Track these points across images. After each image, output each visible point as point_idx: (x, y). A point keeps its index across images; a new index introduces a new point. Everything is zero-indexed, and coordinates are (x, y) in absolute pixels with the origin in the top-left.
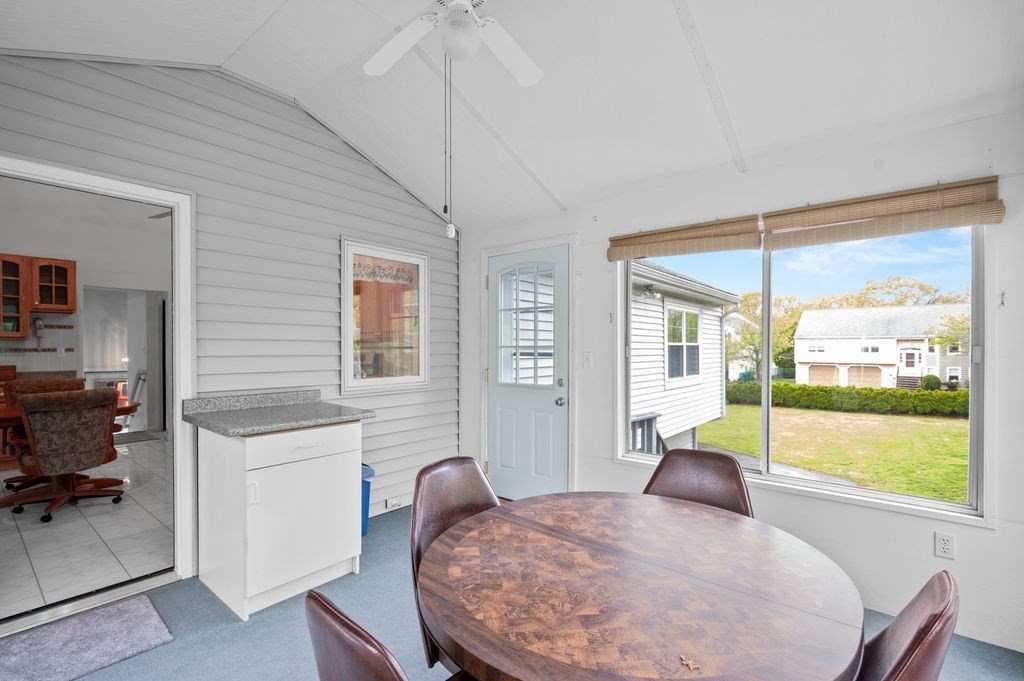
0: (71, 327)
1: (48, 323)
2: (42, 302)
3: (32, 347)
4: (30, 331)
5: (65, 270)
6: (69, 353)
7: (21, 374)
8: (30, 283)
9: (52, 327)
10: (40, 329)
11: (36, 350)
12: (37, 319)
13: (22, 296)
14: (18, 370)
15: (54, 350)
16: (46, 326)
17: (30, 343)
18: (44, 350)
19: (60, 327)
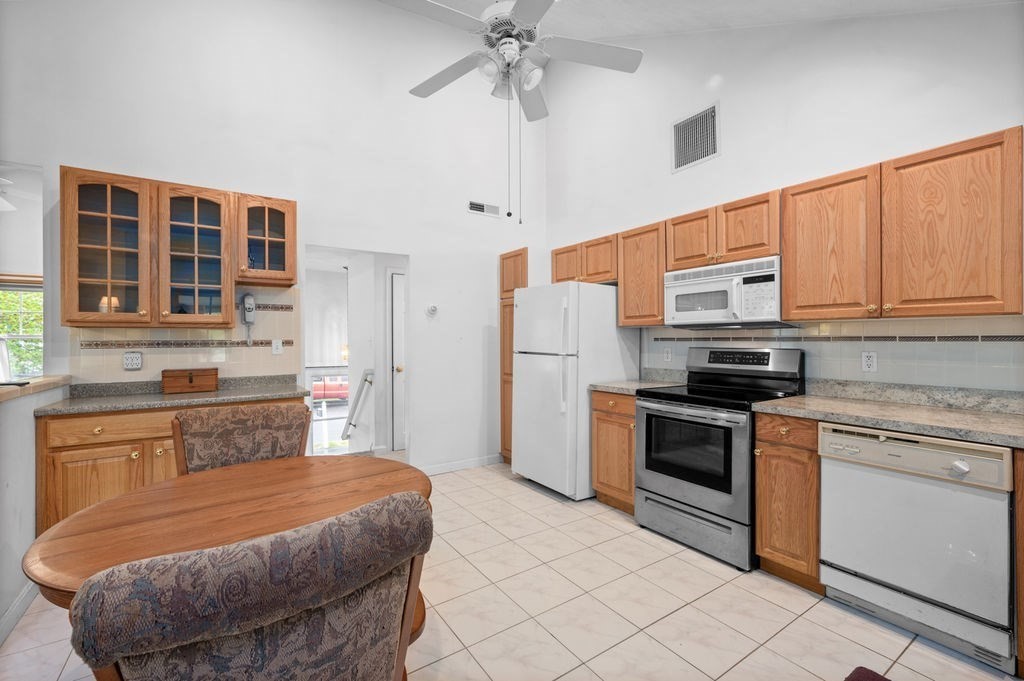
0: (289, 308)
1: (260, 302)
2: (252, 266)
3: (239, 340)
4: (237, 314)
5: (282, 215)
6: (288, 348)
7: (225, 381)
8: (235, 234)
9: (266, 307)
10: (250, 310)
11: (244, 343)
12: (247, 294)
13: (225, 257)
14: (221, 375)
15: (268, 343)
16: (259, 307)
17: (238, 333)
18: (256, 344)
19: (276, 308)
